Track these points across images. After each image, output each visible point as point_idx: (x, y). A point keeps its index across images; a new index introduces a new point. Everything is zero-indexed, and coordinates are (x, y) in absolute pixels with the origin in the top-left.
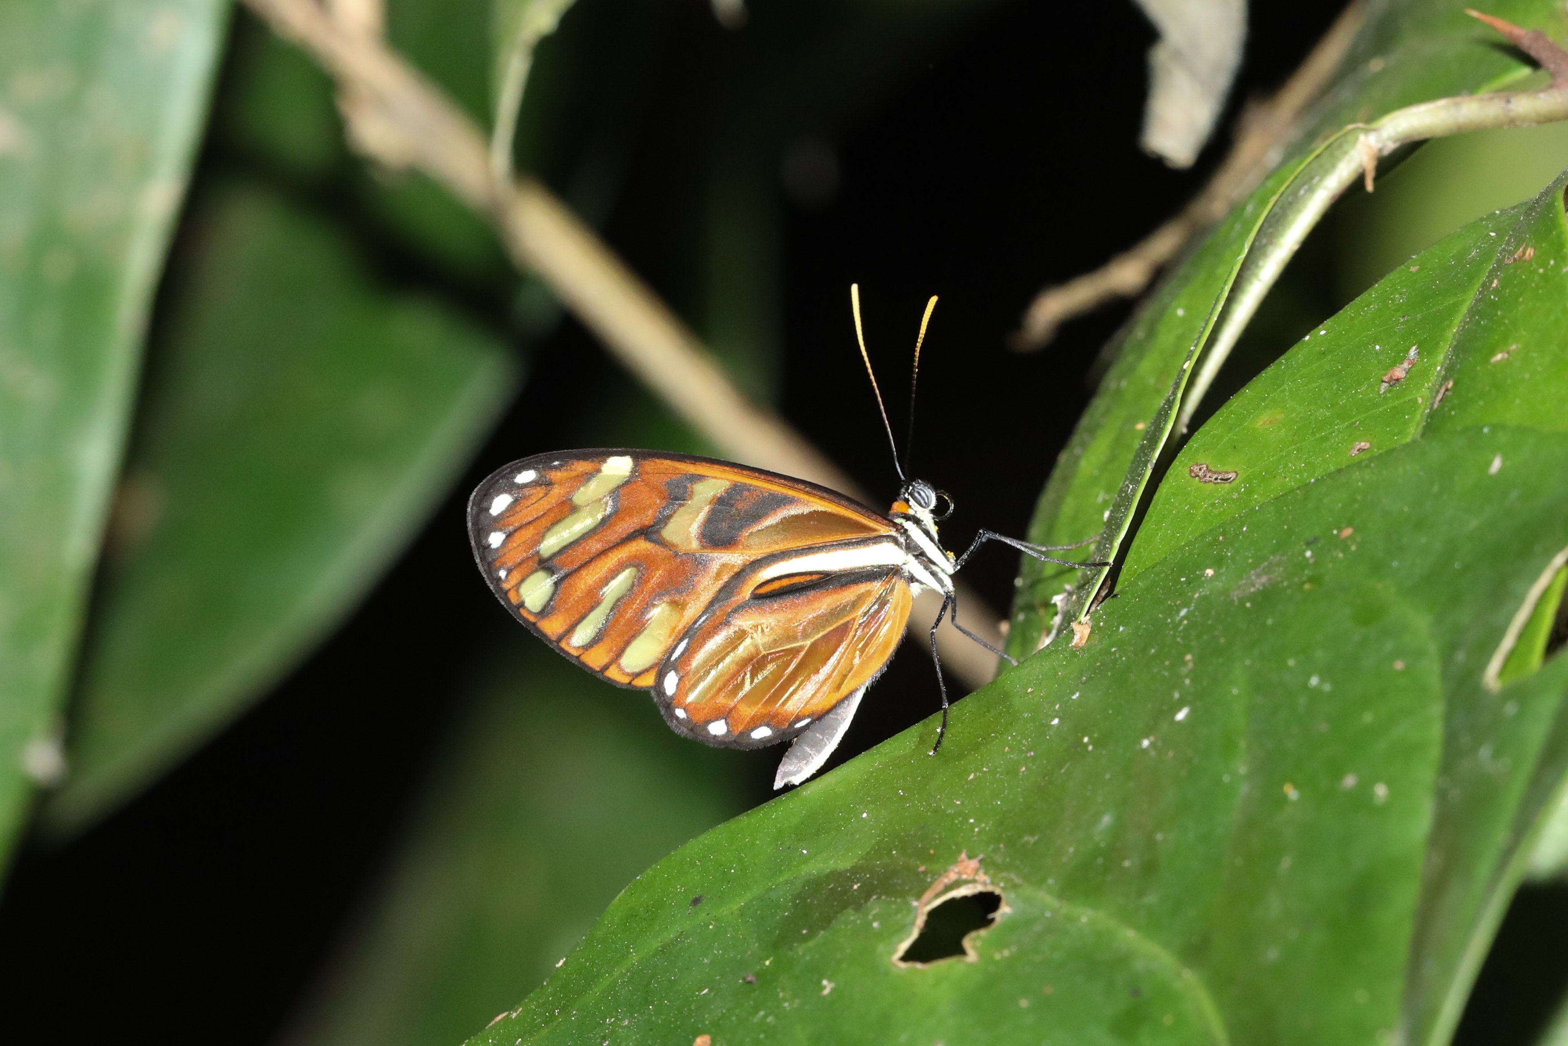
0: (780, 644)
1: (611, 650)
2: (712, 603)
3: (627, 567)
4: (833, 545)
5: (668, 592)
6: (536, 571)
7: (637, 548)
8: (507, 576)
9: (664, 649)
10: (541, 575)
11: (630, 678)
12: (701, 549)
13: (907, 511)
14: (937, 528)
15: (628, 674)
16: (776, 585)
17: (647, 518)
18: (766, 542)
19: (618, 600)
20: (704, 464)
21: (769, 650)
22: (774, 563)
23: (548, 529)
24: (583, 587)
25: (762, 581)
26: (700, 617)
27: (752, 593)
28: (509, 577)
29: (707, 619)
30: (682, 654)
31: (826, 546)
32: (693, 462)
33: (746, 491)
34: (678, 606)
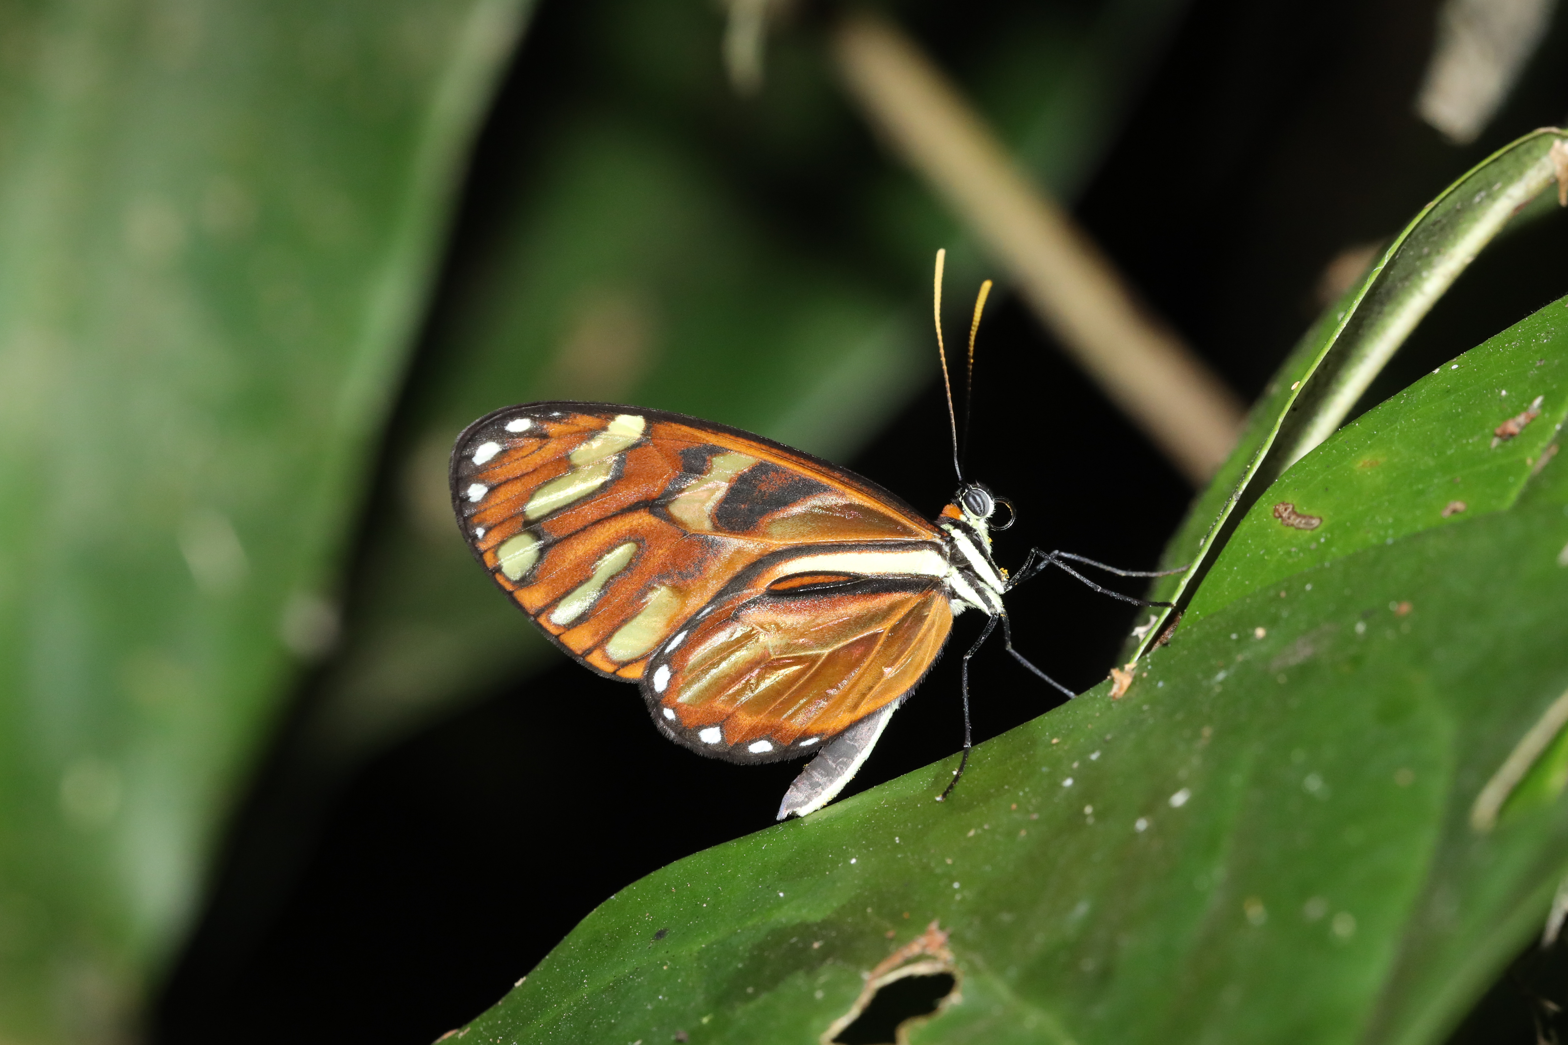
0: (794, 650)
1: (597, 633)
2: (720, 594)
3: (625, 542)
4: (867, 546)
5: (669, 575)
6: (520, 533)
7: (640, 521)
8: (485, 534)
9: (658, 639)
10: (525, 538)
11: (616, 667)
12: (714, 531)
13: (959, 517)
14: (991, 540)
15: (613, 663)
16: (796, 583)
17: (654, 489)
18: (790, 532)
19: (612, 577)
20: (727, 435)
21: (781, 654)
22: (797, 557)
23: (539, 488)
24: (572, 557)
25: (782, 575)
26: (704, 608)
27: (768, 588)
28: (489, 536)
29: (712, 611)
30: (678, 648)
31: (859, 545)
32: (715, 432)
33: (773, 471)
34: (680, 591)
